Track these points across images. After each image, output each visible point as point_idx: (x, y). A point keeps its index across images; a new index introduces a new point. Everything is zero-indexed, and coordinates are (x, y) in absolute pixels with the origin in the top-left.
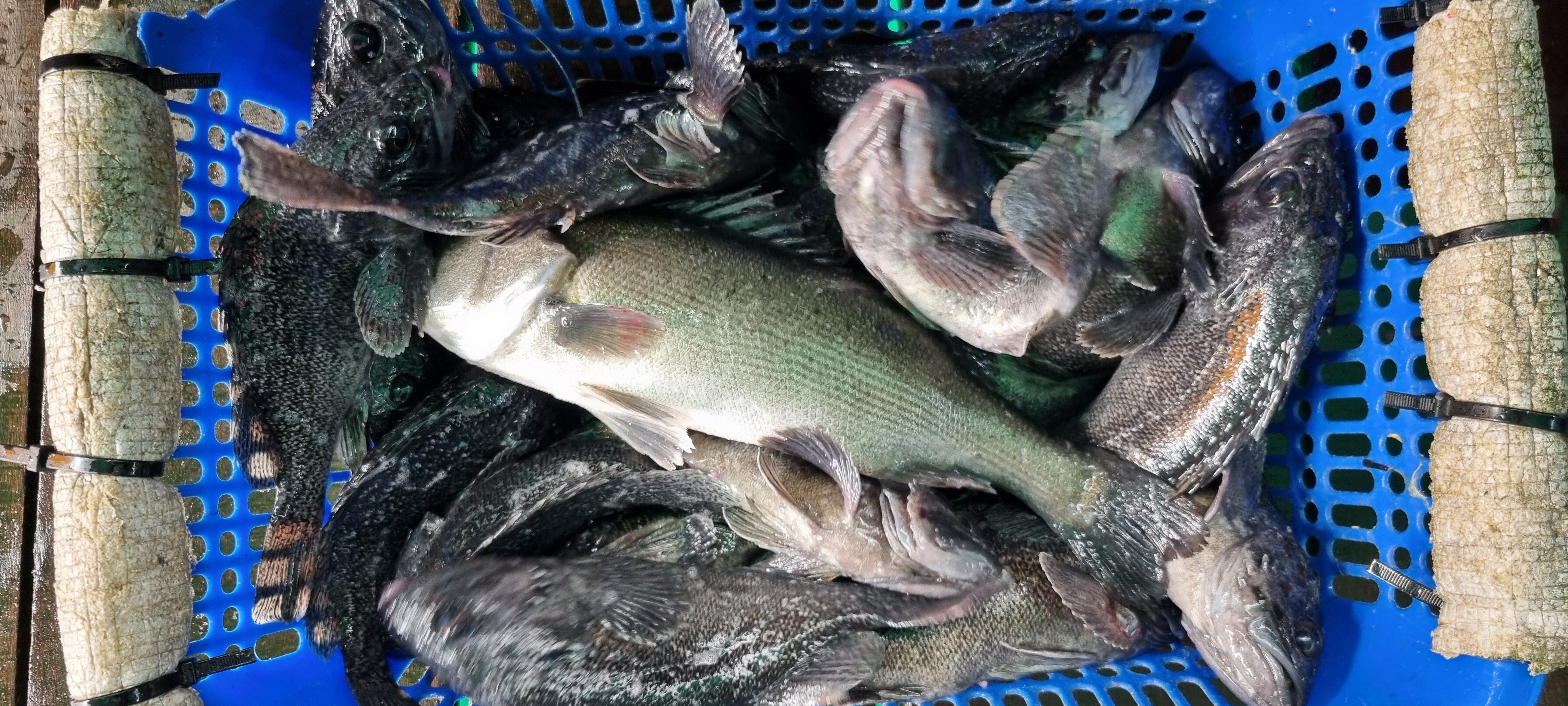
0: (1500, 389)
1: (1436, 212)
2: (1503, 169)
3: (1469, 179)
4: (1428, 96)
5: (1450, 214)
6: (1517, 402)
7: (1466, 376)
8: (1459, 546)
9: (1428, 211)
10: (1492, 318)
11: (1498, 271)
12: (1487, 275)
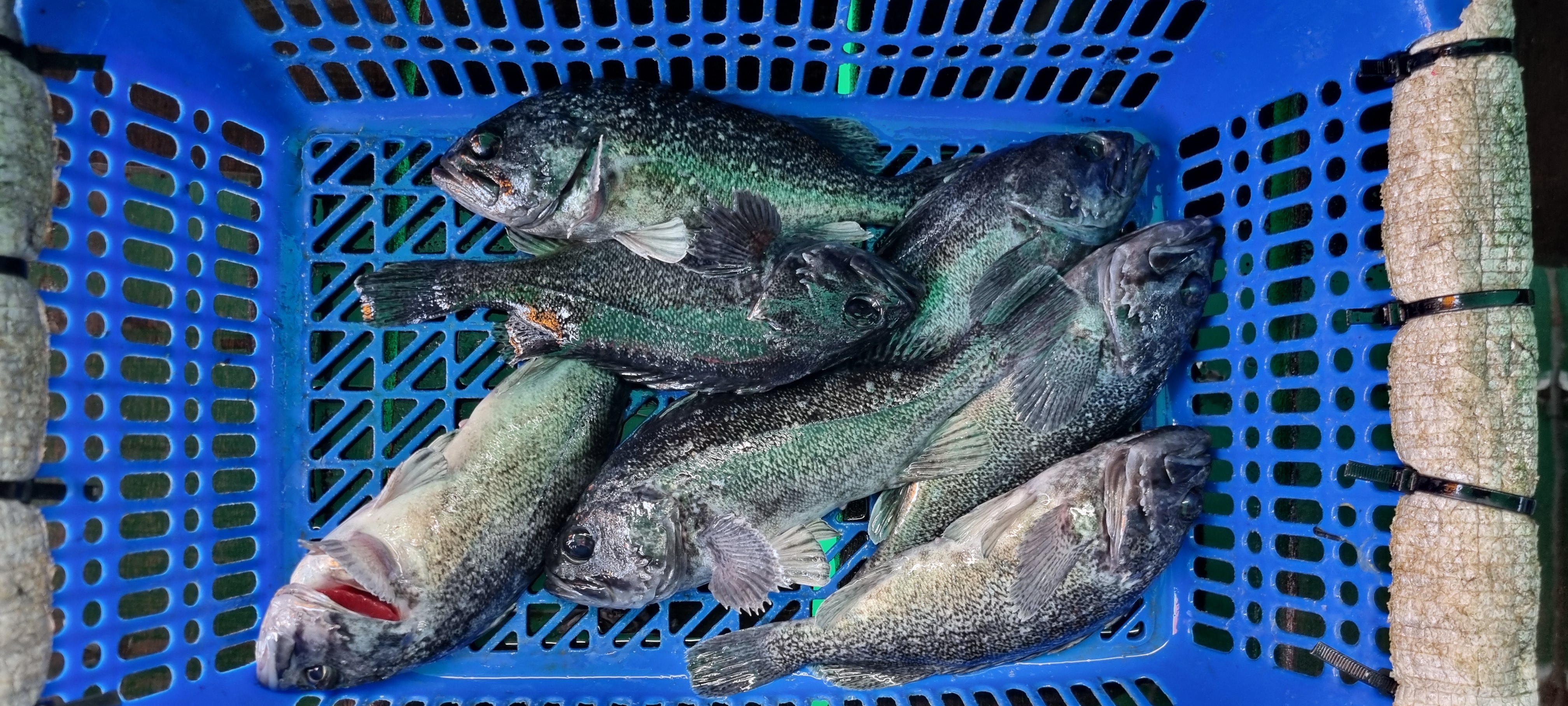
0: (1470, 465)
1: (1408, 277)
2: (1481, 234)
3: (1447, 245)
4: (1406, 155)
5: (1424, 279)
6: (1487, 481)
7: (1433, 450)
8: (1419, 627)
9: (1400, 275)
10: (1465, 391)
11: (1474, 343)
12: (1462, 346)
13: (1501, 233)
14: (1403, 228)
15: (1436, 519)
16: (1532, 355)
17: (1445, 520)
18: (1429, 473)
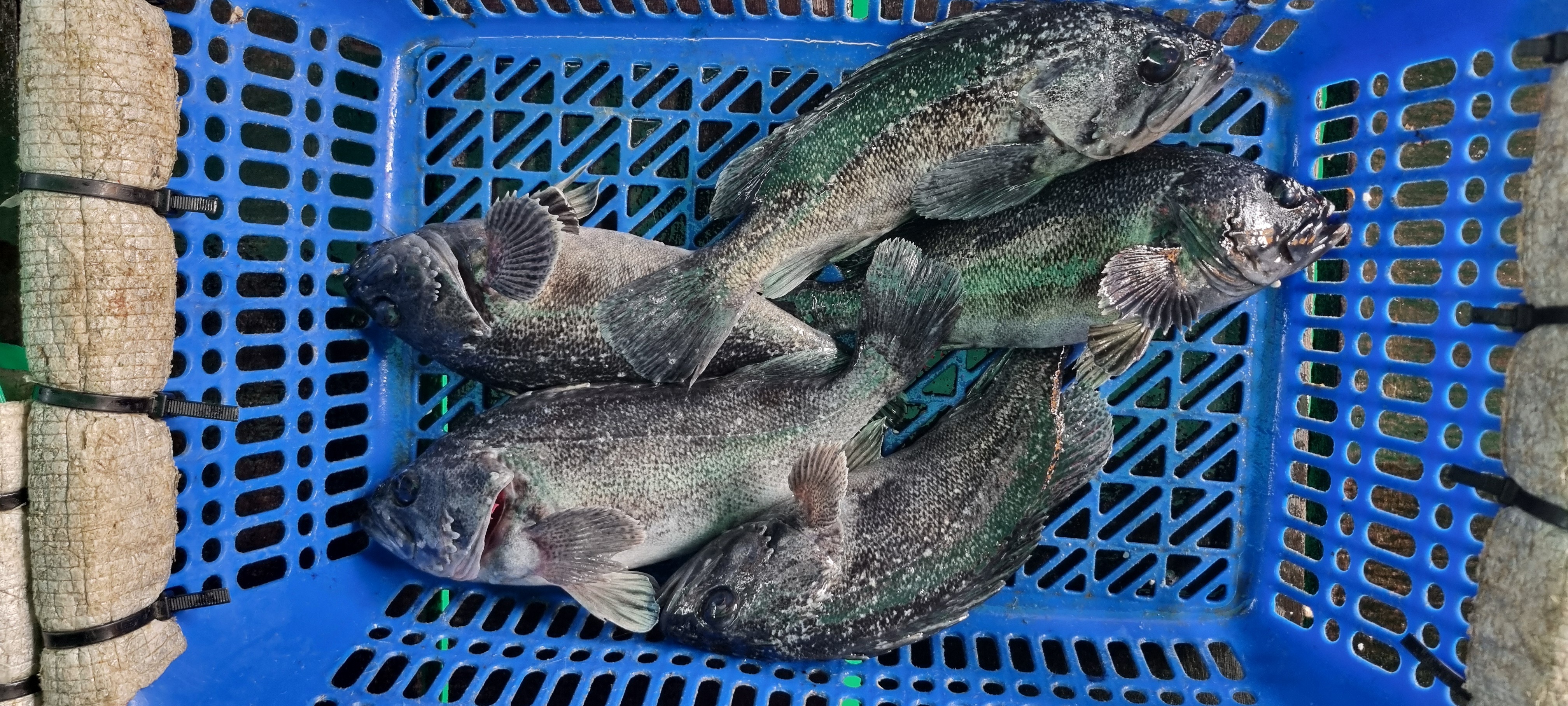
7: (1538, 470)
8: (1496, 646)
15: (1528, 541)
17: (1538, 543)
18: (1530, 491)
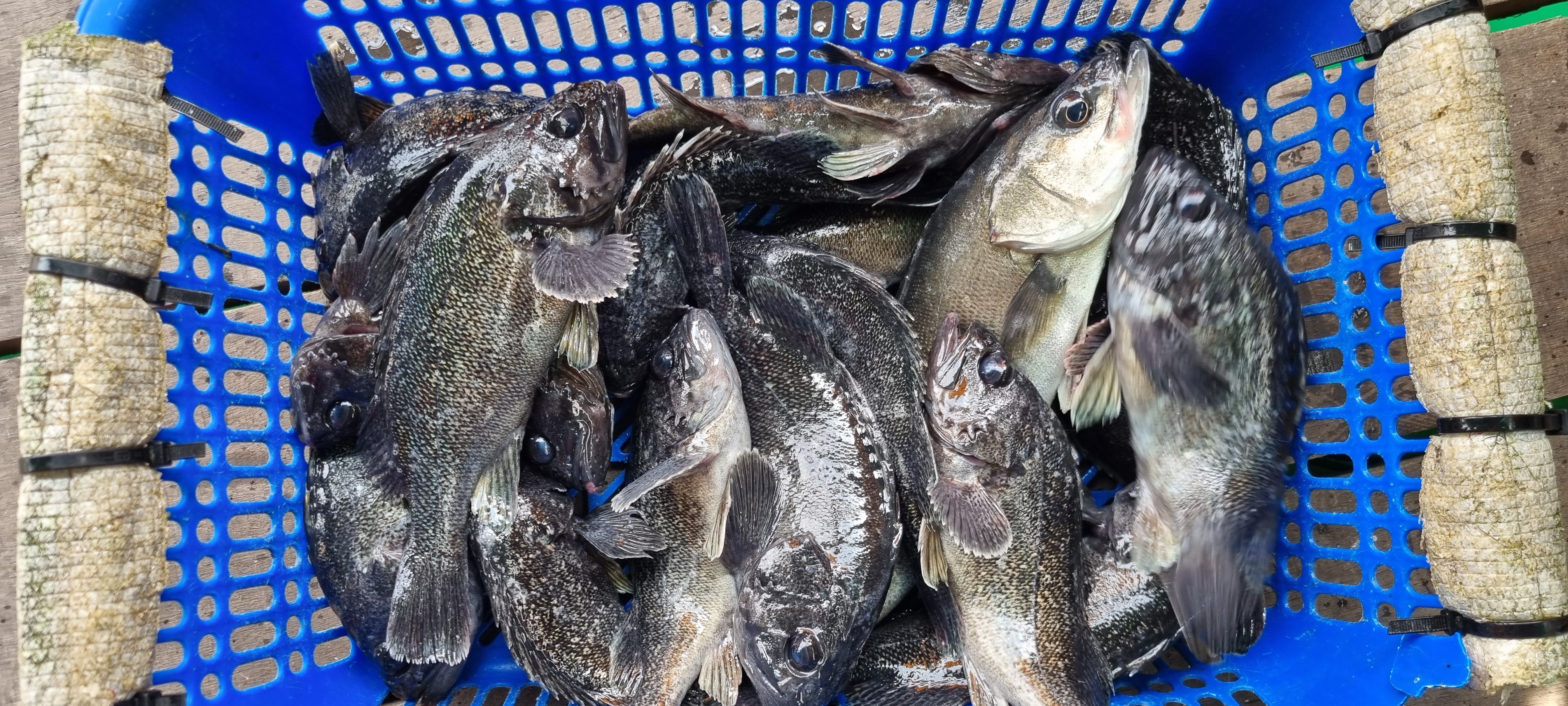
0: (91, 299)
1: (145, 487)
5: (130, 483)
7: (127, 316)
13: (48, 529)
14: (147, 537)
16: (24, 410)
18: (132, 296)
